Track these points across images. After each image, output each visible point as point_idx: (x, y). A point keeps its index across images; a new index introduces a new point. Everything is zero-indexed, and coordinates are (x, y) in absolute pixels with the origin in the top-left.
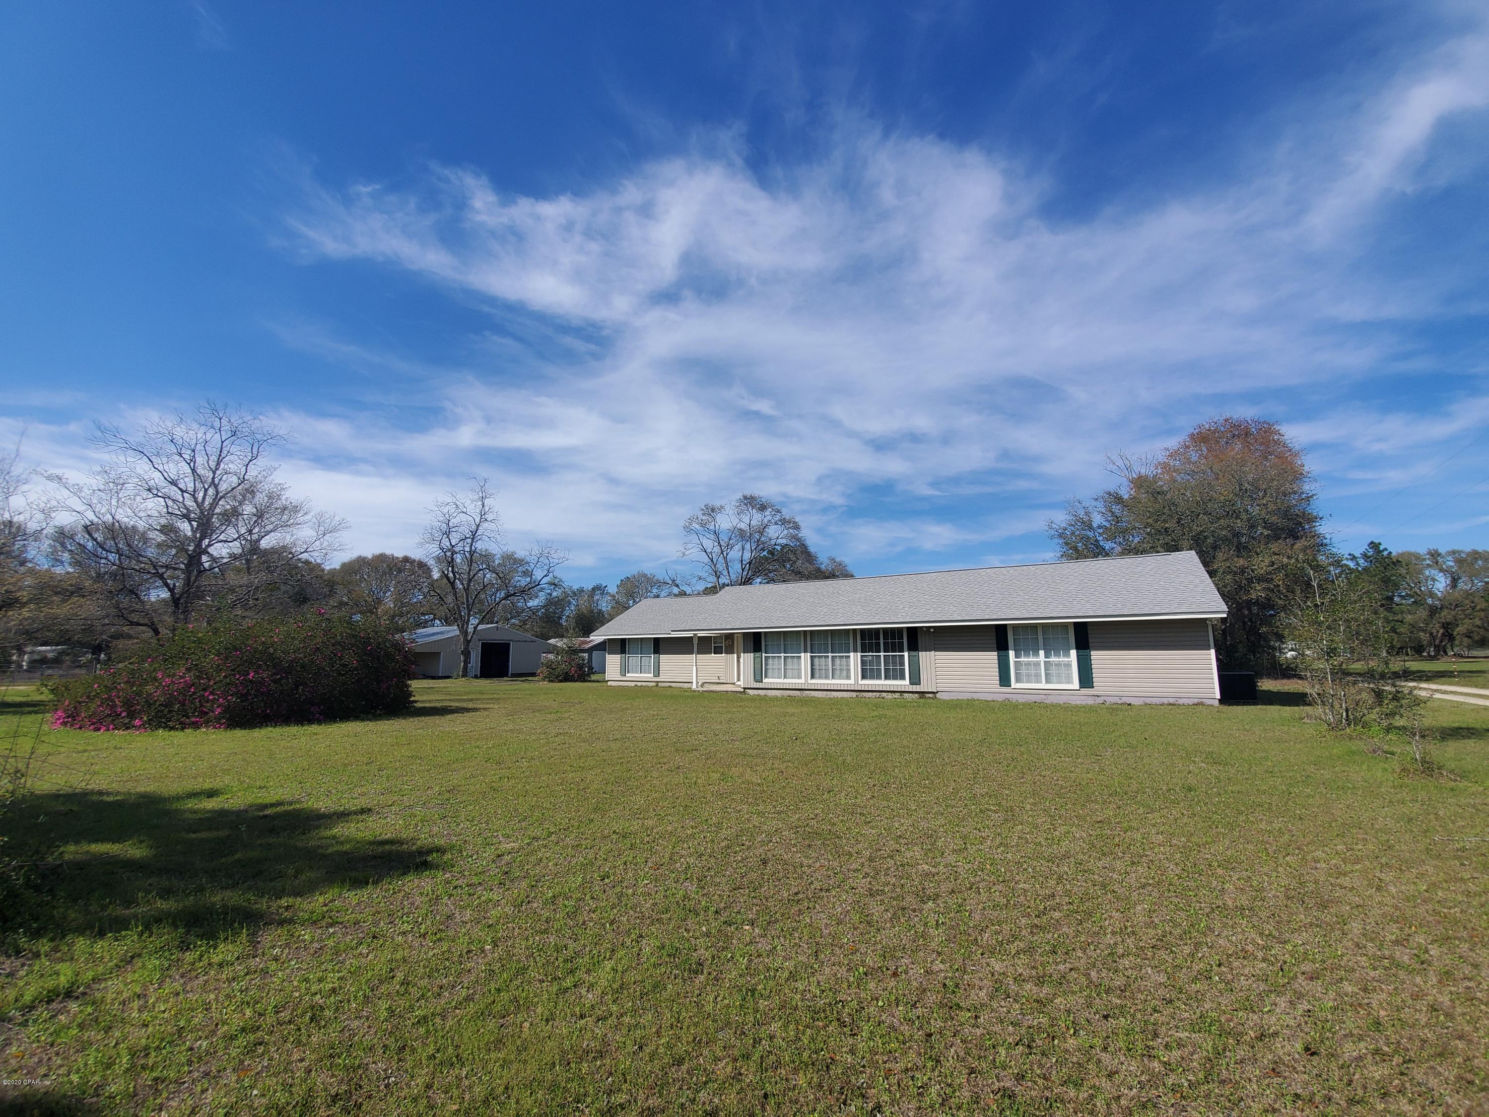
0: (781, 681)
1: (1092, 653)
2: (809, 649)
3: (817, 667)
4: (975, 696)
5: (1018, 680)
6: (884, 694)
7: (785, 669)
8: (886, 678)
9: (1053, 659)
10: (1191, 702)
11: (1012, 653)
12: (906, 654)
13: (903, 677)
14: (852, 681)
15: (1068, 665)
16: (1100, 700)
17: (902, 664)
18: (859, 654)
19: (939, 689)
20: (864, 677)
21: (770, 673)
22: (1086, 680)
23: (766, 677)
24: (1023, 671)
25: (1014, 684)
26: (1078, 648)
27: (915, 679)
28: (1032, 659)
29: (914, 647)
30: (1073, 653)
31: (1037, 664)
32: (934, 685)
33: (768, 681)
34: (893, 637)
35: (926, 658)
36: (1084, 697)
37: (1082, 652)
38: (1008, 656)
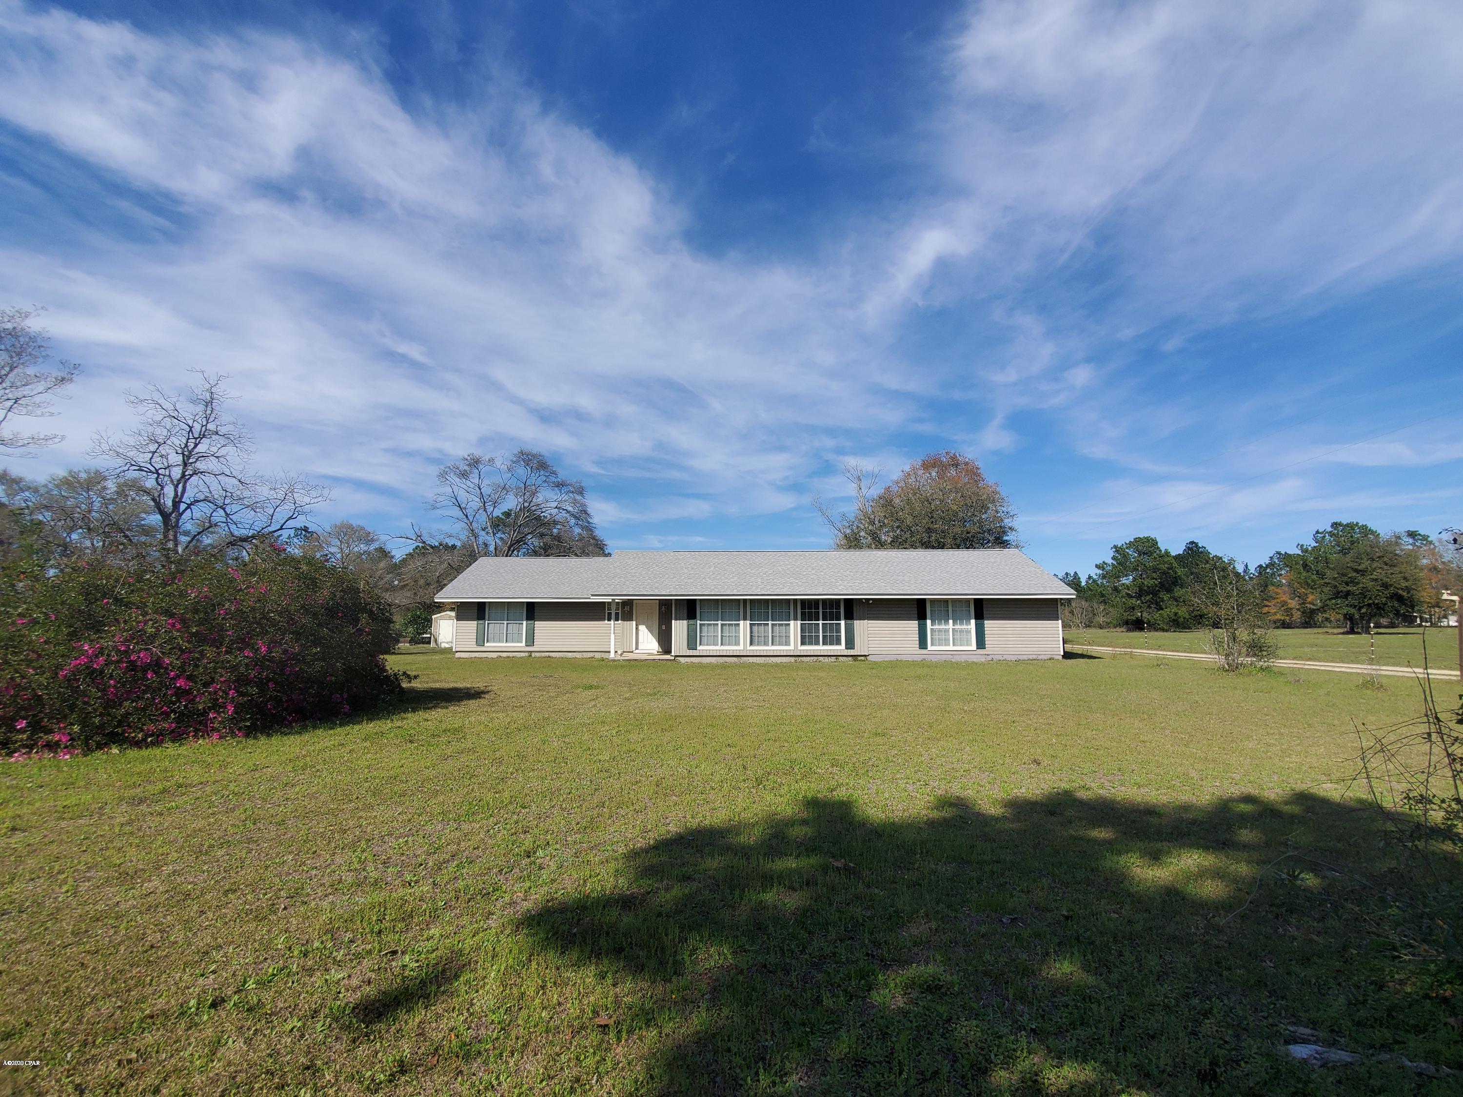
0: (719, 647)
1: (986, 622)
2: (748, 616)
3: (755, 634)
4: (899, 658)
5: (932, 644)
6: (821, 658)
7: (722, 636)
8: (823, 644)
9: (958, 627)
10: (1045, 657)
11: (929, 622)
12: (843, 623)
13: (838, 643)
14: (792, 647)
15: (969, 632)
16: (989, 658)
17: (839, 631)
18: (799, 622)
19: (870, 653)
20: (803, 643)
21: (705, 640)
22: (981, 643)
23: (700, 644)
24: (936, 637)
25: (930, 647)
26: (976, 618)
27: (850, 644)
28: (943, 627)
29: (849, 616)
30: (973, 622)
31: (947, 631)
32: (866, 649)
33: (702, 649)
34: (831, 607)
35: (861, 626)
36: (980, 657)
37: (979, 621)
38: (926, 624)
